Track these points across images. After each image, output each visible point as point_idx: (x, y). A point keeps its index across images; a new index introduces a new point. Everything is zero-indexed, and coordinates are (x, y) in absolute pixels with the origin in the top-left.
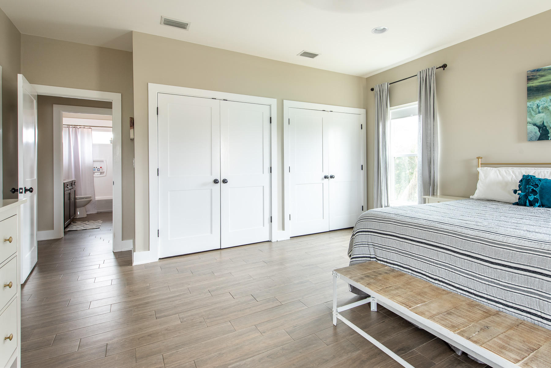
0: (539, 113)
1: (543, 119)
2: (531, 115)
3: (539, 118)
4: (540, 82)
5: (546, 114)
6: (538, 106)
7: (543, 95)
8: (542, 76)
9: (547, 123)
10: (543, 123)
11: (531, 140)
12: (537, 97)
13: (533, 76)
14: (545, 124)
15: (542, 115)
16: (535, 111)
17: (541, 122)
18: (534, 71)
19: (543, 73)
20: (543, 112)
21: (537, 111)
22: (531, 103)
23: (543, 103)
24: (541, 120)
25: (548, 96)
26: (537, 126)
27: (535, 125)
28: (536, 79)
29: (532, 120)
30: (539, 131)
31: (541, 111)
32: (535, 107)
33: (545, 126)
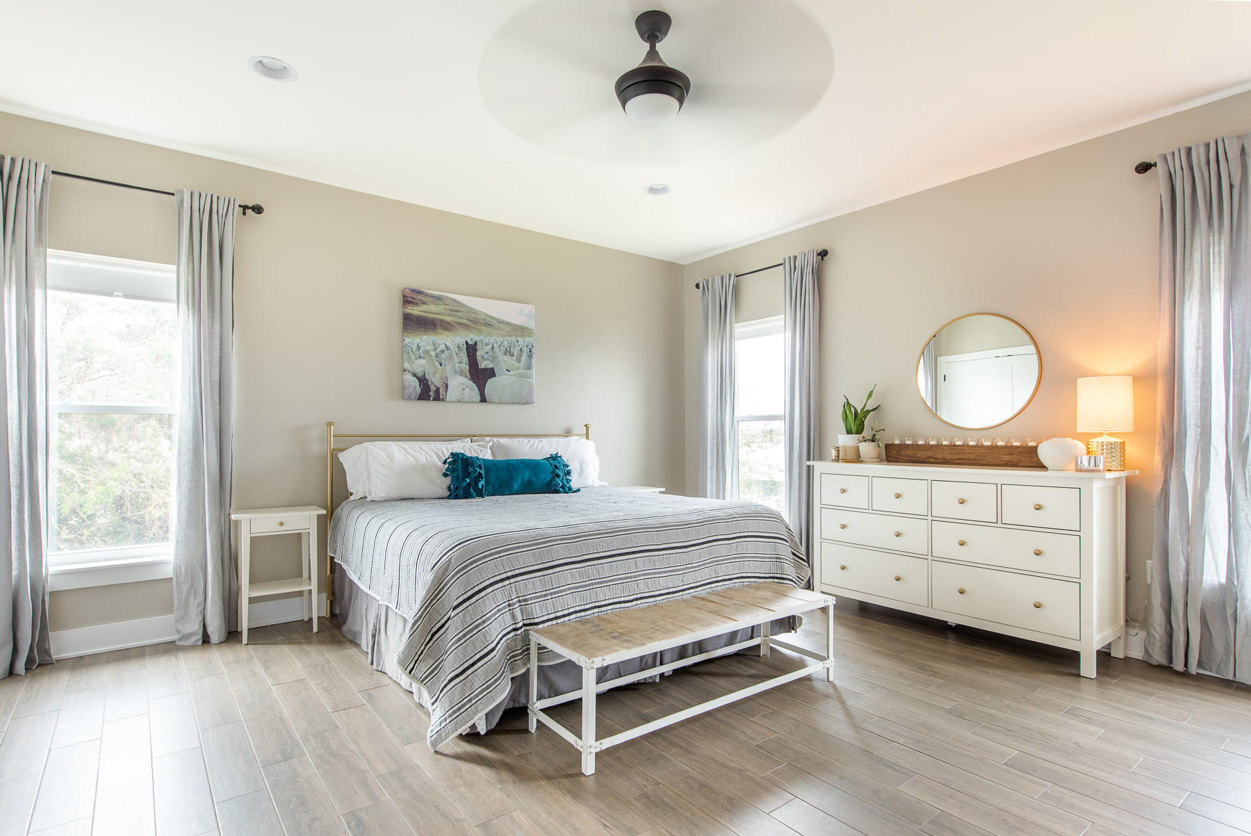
0: (420, 358)
1: (425, 368)
2: (410, 358)
3: (420, 365)
4: (421, 311)
5: (427, 361)
6: (419, 348)
7: (424, 331)
8: (424, 303)
9: (428, 374)
10: (424, 375)
11: (409, 398)
12: (418, 332)
13: (412, 298)
14: (427, 376)
15: (422, 361)
16: (415, 354)
17: (422, 372)
18: (414, 291)
19: (424, 299)
20: (424, 358)
21: (418, 355)
22: (409, 340)
23: (424, 344)
24: (422, 369)
25: (429, 335)
26: (417, 378)
27: (414, 375)
28: (417, 304)
29: (411, 367)
30: (420, 385)
31: (422, 355)
32: (415, 347)
33: (427, 380)
